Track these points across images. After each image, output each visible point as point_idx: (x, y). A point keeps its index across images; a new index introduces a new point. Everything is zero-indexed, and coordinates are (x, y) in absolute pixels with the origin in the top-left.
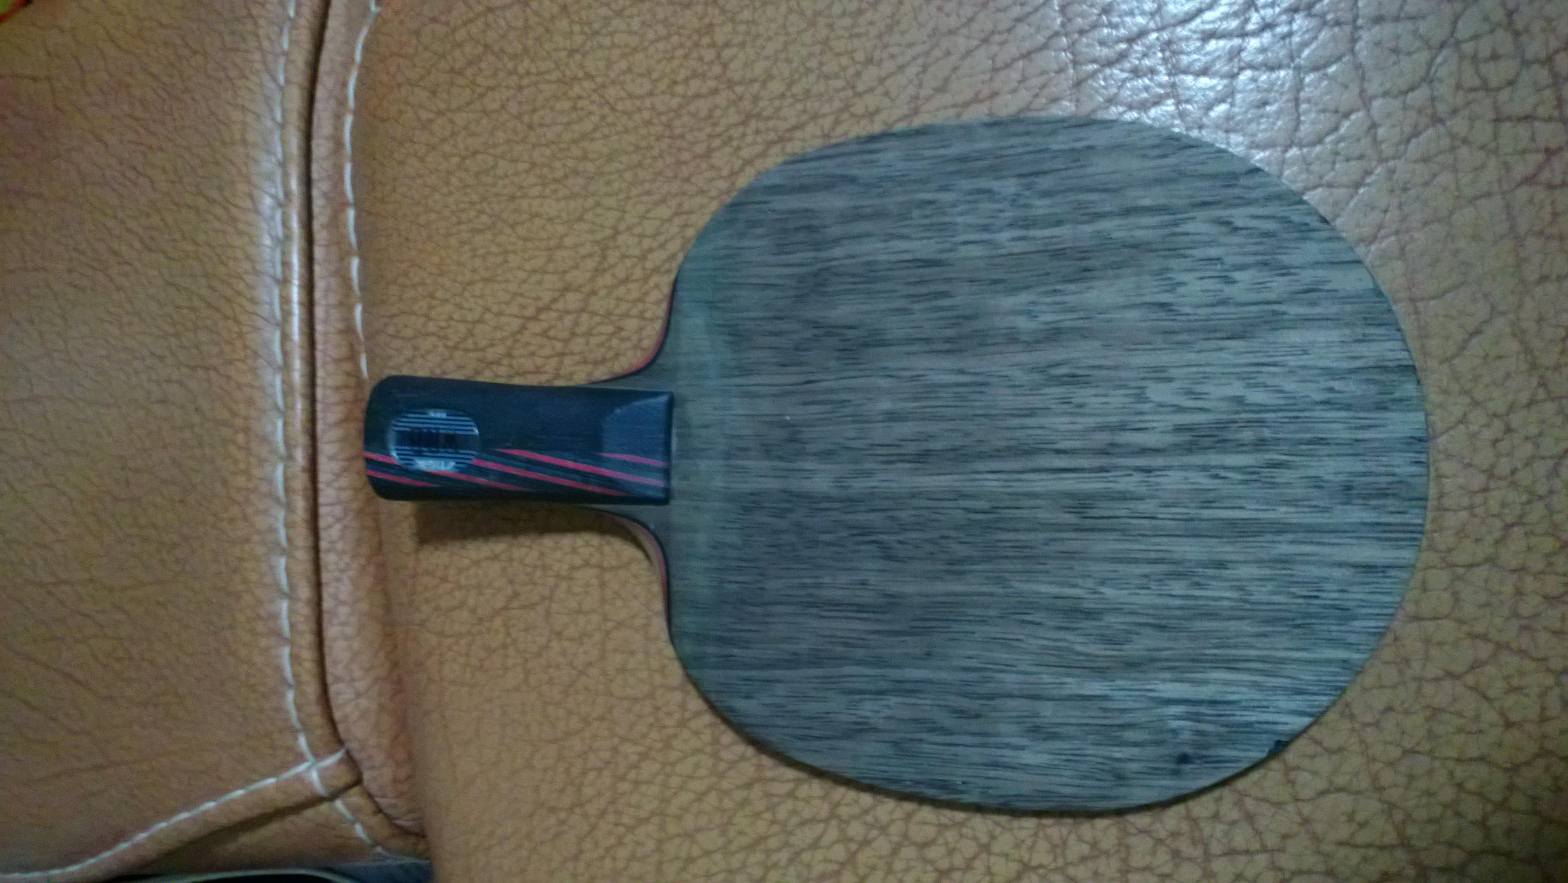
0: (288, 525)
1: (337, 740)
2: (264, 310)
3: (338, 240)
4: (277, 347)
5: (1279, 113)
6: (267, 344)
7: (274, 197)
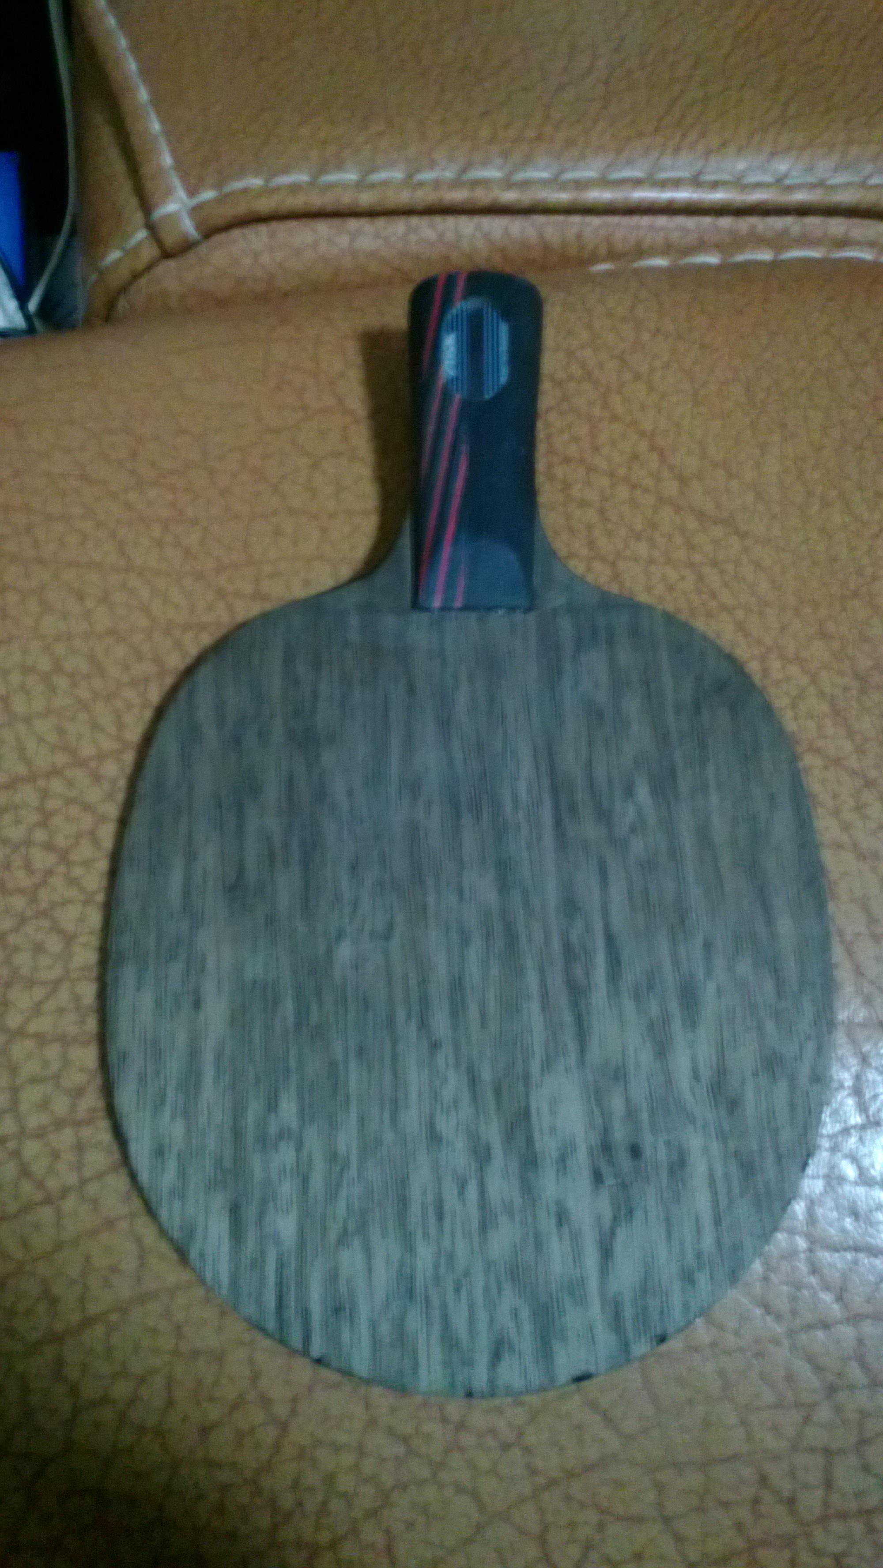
0: (437, 184)
1: (210, 232)
2: (667, 161)
3: (738, 242)
4: (626, 173)
5: (843, 1230)
6: (630, 162)
7: (786, 176)
